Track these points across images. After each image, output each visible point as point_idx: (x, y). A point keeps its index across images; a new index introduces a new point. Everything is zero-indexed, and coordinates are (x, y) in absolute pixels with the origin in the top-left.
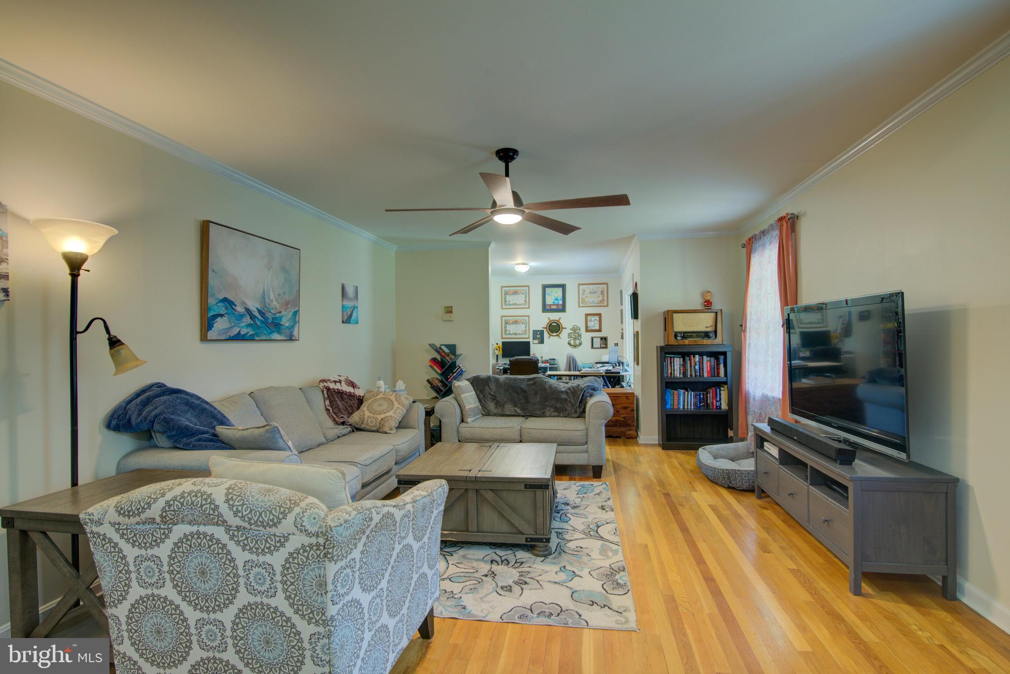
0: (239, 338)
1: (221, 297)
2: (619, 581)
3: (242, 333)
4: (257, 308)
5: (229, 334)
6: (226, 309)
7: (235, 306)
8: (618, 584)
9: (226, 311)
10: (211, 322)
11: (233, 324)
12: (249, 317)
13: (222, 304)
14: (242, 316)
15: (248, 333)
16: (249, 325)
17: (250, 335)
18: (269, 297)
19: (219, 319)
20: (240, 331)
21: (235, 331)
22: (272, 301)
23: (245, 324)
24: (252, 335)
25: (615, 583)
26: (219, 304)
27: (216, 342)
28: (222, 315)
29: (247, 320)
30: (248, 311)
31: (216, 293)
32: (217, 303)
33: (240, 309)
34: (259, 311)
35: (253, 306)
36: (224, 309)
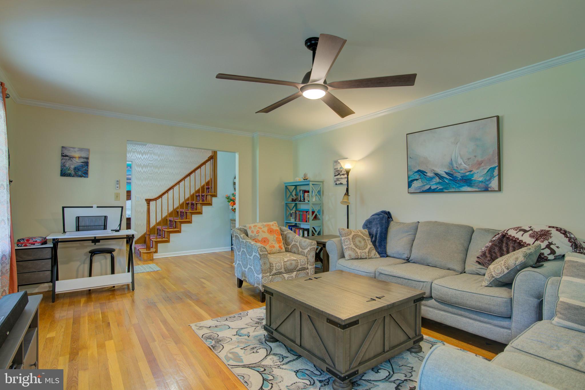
0: (430, 191)
1: (416, 170)
2: (211, 340)
3: (432, 188)
4: (445, 172)
5: (422, 189)
6: (420, 175)
7: (426, 173)
8: (211, 339)
9: (420, 177)
10: (410, 184)
11: (425, 184)
12: (438, 178)
13: (417, 174)
14: (431, 178)
15: (437, 188)
16: (439, 183)
17: (439, 189)
18: (456, 162)
19: (415, 182)
20: (430, 187)
21: (427, 187)
22: (461, 164)
23: (435, 183)
24: (442, 189)
25: (212, 338)
26: (415, 174)
27: (414, 194)
28: (417, 180)
29: (437, 180)
30: (437, 174)
31: (413, 169)
32: (414, 174)
33: (430, 174)
34: (447, 173)
35: (441, 171)
36: (418, 176)
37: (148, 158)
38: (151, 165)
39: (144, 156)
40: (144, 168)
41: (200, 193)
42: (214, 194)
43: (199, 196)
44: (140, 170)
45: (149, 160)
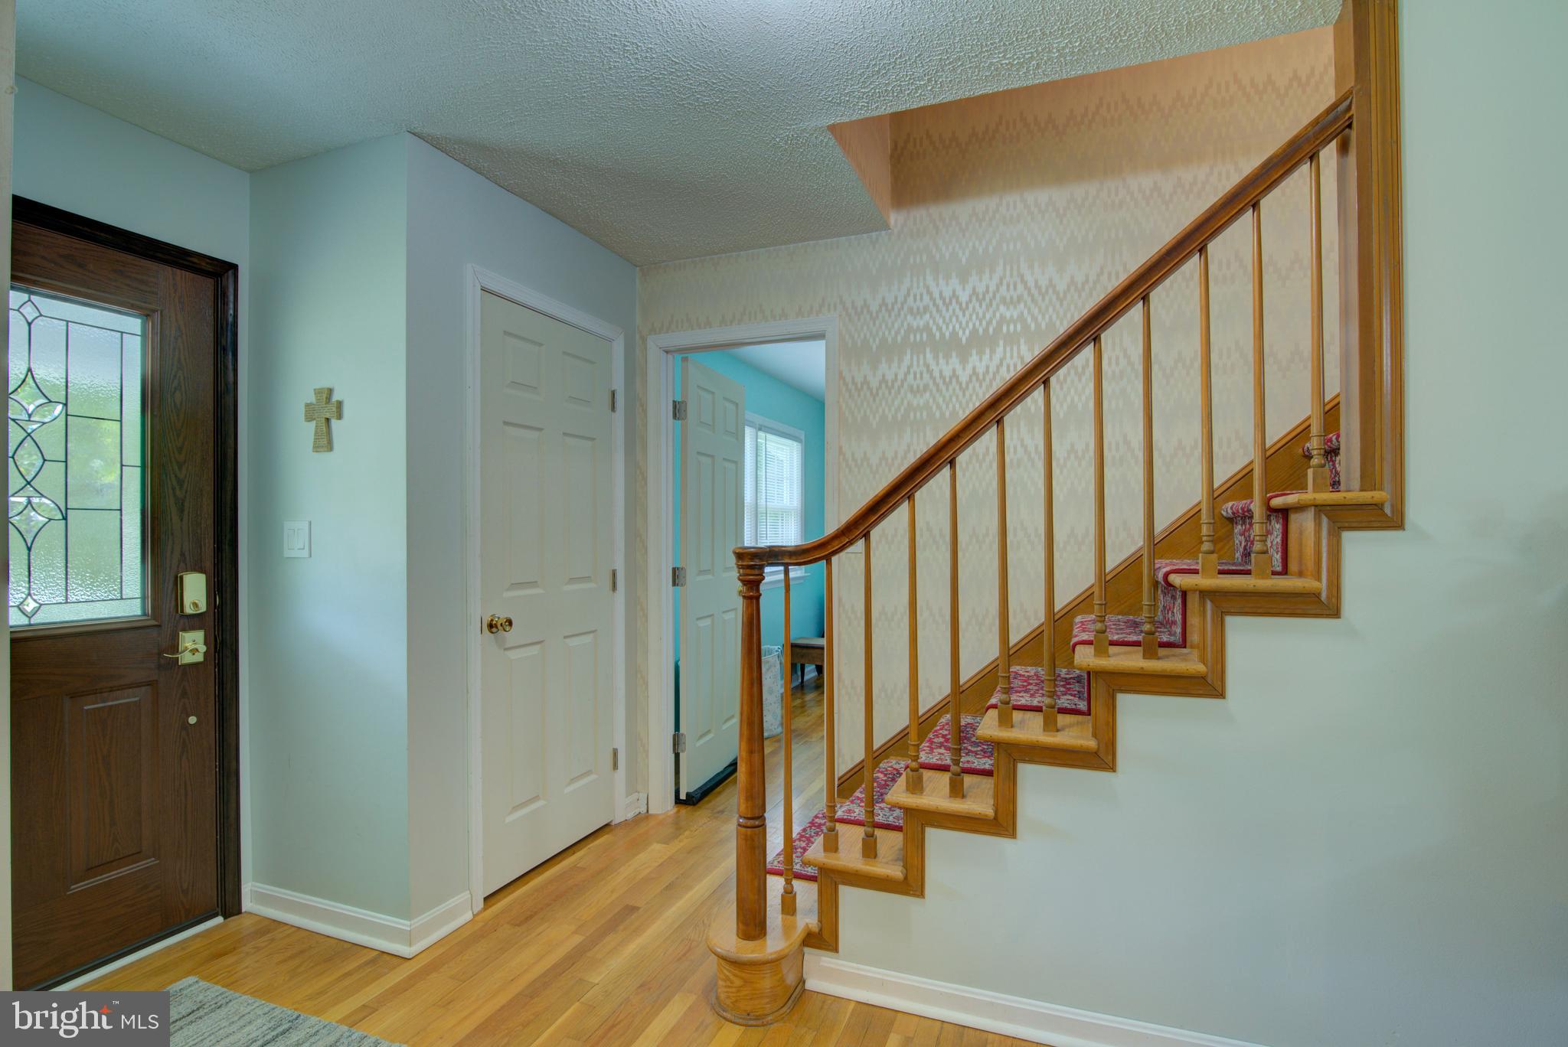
37: (998, 289)
38: (1012, 327)
39: (973, 279)
40: (974, 352)
41: (1249, 495)
42: (1367, 496)
43: (1246, 516)
44: (954, 371)
45: (1003, 301)
